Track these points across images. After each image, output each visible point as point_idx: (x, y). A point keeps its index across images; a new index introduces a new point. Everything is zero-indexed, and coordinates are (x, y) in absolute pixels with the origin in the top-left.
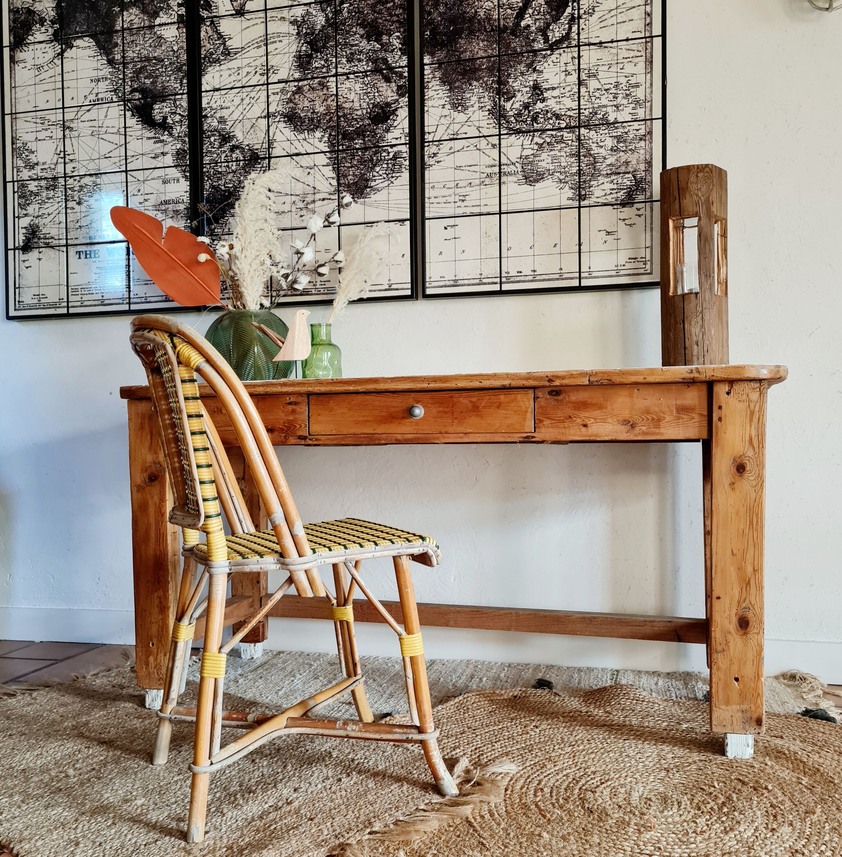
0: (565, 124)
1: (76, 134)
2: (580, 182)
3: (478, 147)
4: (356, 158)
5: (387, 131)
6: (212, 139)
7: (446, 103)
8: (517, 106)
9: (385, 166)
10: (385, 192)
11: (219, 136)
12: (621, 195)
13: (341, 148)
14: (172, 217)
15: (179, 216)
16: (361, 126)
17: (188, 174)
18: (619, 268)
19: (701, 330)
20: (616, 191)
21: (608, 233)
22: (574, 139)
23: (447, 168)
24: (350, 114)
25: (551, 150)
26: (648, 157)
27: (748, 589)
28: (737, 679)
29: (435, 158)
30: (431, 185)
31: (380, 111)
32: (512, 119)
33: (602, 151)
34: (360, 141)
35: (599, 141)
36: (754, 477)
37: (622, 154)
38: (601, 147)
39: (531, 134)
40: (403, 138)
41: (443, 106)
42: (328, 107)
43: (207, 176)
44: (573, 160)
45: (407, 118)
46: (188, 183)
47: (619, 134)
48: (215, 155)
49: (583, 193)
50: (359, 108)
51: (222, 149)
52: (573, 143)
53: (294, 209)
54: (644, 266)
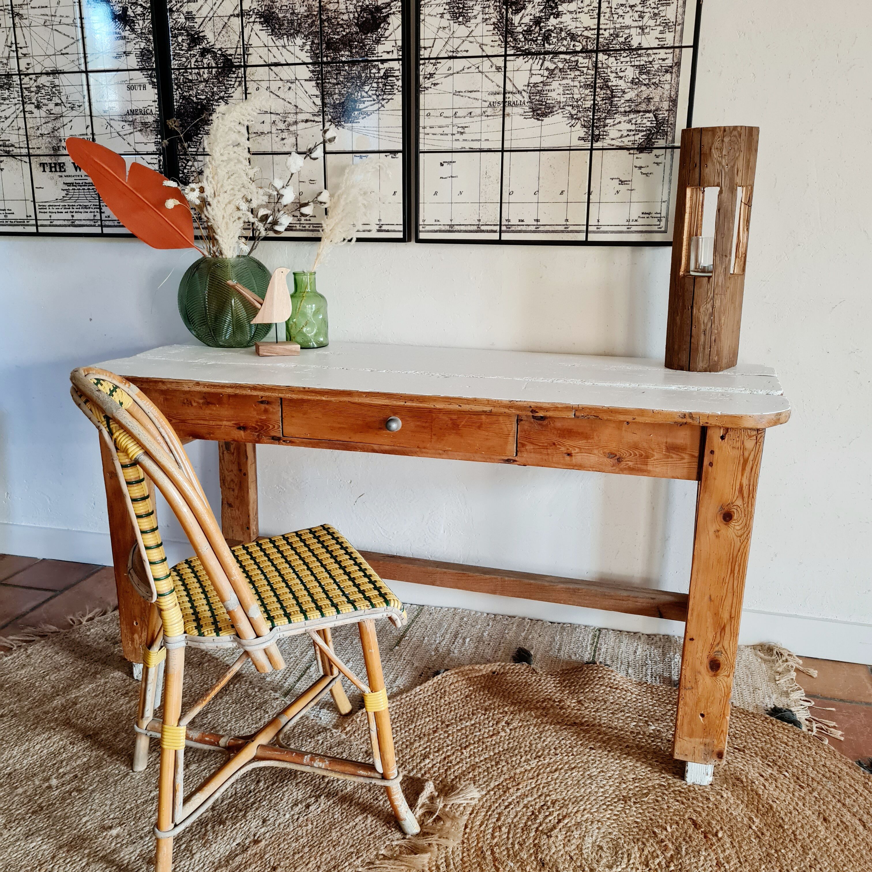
0: (581, 47)
1: (26, 22)
2: (593, 119)
3: (480, 69)
4: (343, 73)
5: (378, 42)
6: (180, 39)
7: (445, 11)
8: (526, 20)
9: (375, 85)
10: (375, 116)
11: (187, 36)
12: (639, 138)
13: (325, 59)
14: (140, 131)
15: (148, 130)
16: (347, 34)
17: (155, 80)
18: (631, 223)
19: (710, 318)
20: (634, 133)
21: (622, 182)
22: (590, 66)
23: (445, 92)
24: (335, 18)
25: (563, 78)
26: (673, 93)
27: (723, 634)
28: (702, 715)
29: (431, 80)
30: (427, 112)
31: (370, 16)
32: (521, 36)
33: (621, 82)
34: (347, 53)
35: (618, 70)
36: (741, 526)
37: (643, 88)
38: (621, 78)
39: (542, 56)
40: (395, 52)
41: (442, 15)
42: (310, 8)
43: (176, 84)
44: (587, 92)
45: (401, 27)
46: (156, 91)
47: (642, 63)
48: (184, 59)
49: (597, 132)
50: (345, 11)
51: (192, 52)
52: (589, 71)
53: (274, 130)
54: (658, 223)
